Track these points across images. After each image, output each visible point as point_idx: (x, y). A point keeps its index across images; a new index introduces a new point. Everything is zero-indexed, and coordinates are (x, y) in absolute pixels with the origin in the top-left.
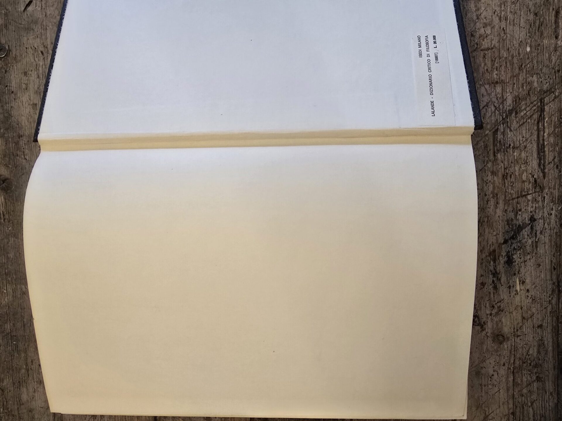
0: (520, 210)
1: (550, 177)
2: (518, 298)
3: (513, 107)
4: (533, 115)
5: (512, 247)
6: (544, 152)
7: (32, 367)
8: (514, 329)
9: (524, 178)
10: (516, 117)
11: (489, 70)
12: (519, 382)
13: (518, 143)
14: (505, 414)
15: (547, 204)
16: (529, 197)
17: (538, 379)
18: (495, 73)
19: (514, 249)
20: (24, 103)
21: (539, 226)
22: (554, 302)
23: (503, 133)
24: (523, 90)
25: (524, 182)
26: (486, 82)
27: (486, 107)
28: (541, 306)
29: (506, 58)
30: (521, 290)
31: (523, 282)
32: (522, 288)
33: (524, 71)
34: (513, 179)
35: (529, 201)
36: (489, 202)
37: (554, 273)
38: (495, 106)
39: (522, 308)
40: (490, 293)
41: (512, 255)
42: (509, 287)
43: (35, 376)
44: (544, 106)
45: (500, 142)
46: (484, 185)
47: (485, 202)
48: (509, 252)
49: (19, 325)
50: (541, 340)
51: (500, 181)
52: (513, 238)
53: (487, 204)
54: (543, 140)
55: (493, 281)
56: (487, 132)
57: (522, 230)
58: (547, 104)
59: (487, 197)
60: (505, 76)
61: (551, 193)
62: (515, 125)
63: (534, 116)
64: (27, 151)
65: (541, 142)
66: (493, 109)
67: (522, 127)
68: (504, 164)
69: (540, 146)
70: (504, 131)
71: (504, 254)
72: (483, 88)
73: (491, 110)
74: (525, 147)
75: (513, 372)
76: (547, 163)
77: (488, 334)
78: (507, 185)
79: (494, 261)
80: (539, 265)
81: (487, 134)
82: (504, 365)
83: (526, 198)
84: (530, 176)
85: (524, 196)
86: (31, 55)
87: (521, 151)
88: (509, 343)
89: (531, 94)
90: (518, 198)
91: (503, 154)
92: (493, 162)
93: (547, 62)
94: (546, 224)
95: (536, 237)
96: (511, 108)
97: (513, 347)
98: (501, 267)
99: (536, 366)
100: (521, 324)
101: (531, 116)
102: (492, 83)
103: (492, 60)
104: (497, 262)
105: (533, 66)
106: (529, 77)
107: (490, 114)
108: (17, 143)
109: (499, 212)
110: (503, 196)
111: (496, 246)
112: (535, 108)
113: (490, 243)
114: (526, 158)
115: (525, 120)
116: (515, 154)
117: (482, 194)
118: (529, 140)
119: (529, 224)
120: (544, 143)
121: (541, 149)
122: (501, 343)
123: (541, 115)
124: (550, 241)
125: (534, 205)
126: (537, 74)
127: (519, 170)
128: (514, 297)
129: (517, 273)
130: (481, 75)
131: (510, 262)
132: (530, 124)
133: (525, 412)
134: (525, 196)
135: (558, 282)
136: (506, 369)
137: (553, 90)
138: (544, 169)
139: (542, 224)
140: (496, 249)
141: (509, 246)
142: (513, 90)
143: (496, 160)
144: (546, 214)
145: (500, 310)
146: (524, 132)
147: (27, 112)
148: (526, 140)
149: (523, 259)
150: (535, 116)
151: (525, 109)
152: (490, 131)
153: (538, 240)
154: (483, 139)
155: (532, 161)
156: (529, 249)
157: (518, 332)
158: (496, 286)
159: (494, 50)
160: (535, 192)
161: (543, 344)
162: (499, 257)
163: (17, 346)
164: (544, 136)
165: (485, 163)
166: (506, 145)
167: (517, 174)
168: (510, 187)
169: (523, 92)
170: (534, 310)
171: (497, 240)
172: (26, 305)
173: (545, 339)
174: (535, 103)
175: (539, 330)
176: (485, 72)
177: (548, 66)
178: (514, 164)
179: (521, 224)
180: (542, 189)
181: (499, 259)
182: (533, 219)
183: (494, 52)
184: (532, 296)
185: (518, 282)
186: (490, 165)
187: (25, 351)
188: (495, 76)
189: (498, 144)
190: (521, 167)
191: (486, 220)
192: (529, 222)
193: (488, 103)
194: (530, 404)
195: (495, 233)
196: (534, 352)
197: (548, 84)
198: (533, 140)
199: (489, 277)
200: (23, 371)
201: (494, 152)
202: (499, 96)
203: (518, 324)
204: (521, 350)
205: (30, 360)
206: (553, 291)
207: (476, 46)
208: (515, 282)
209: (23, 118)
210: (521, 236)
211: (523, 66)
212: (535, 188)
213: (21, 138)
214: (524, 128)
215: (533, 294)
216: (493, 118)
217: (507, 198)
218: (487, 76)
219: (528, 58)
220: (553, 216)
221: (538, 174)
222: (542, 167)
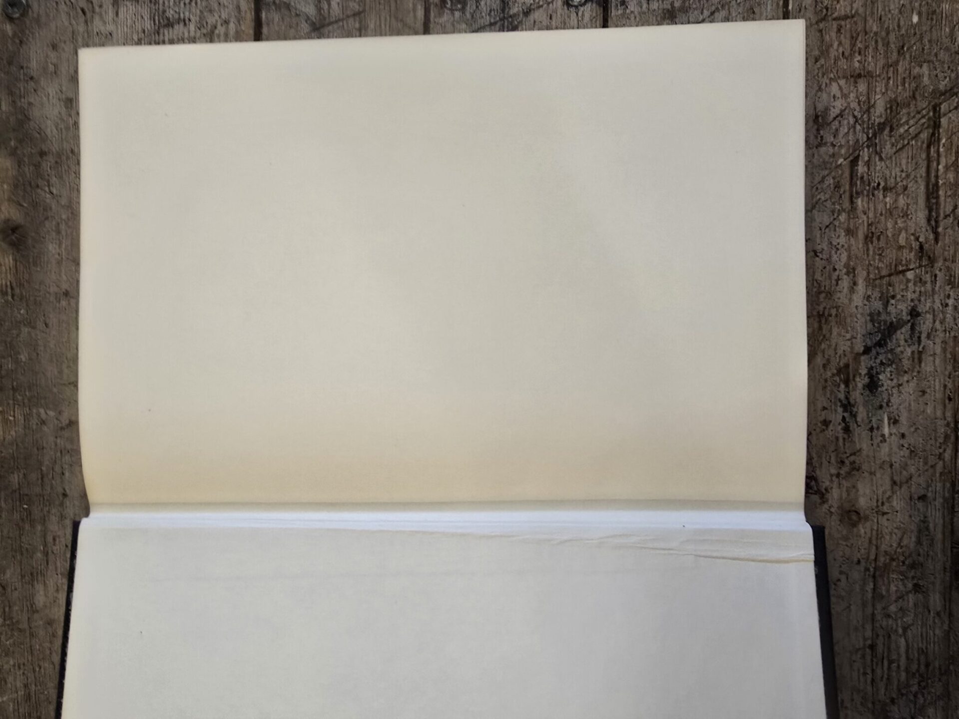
0: (893, 297)
1: (947, 241)
2: (885, 449)
3: (886, 119)
4: (919, 133)
5: (878, 361)
6: (938, 197)
7: (55, 548)
8: (877, 501)
9: (902, 241)
10: (891, 137)
11: (846, 54)
12: (884, 593)
13: (893, 180)
14: (857, 647)
15: (940, 287)
16: (910, 275)
17: (917, 588)
18: (856, 60)
19: (882, 363)
20: (51, 97)
21: (925, 324)
22: (947, 455)
23: (868, 164)
24: (904, 89)
25: (900, 248)
26: (840, 74)
27: (839, 118)
28: (926, 463)
29: (876, 34)
30: (891, 434)
31: (894, 421)
32: (894, 431)
33: (908, 56)
34: (882, 244)
35: (908, 281)
36: (840, 282)
37: (950, 406)
38: (855, 117)
39: (891, 466)
40: (837, 438)
41: (878, 373)
42: (871, 429)
43: (58, 564)
44: (940, 117)
45: (862, 178)
46: (833, 252)
47: (834, 282)
48: (872, 368)
49: (33, 476)
50: (924, 522)
51: (861, 246)
52: (880, 344)
53: (837, 284)
54: (937, 177)
55: (844, 418)
56: (841, 161)
57: (895, 331)
58: (945, 115)
59: (837, 273)
60: (874, 64)
61: (948, 268)
62: (888, 149)
63: (922, 135)
64: (54, 180)
65: (933, 180)
66: (852, 121)
67: (901, 153)
68: (868, 217)
69: (931, 187)
70: (869, 161)
71: (864, 371)
72: (834, 85)
73: (849, 123)
74: (905, 188)
75: (874, 577)
76: (942, 215)
77: (833, 510)
78: (871, 253)
79: (847, 383)
80: (924, 392)
81: (841, 164)
82: (859, 562)
83: (904, 275)
84: (912, 238)
85: (901, 272)
86: (64, 17)
87: (898, 195)
88: (868, 524)
89: (918, 96)
90: (890, 275)
91: (866, 199)
92: (849, 212)
93: (946, 41)
94: (937, 322)
95: (919, 344)
96: (882, 120)
97: (874, 533)
98: (857, 395)
99: (913, 566)
100: (889, 493)
101: (916, 135)
102: (852, 76)
103: (852, 37)
104: (851, 386)
105: (923, 49)
106: (914, 68)
107: (846, 130)
108: (37, 166)
109: (858, 299)
110: (865, 273)
111: (849, 358)
112: (924, 120)
113: (840, 352)
114: (905, 208)
115: (906, 142)
116: (888, 199)
117: (828, 267)
118: (912, 177)
119: (909, 321)
120: (937, 182)
121: (933, 193)
122: (854, 525)
123: (933, 134)
124: (944, 350)
125: (917, 289)
126: (929, 62)
127: (894, 227)
128: (878, 446)
129: (885, 405)
130: (832, 61)
131: (873, 385)
132: (915, 148)
133: (893, 646)
134: (903, 272)
135: (956, 422)
136: (862, 569)
137: (956, 90)
138: (937, 226)
139: (931, 321)
140: (851, 363)
141: (873, 357)
142: (887, 90)
143: (853, 209)
144: (938, 305)
145: (854, 469)
146: (904, 162)
147: (56, 112)
148: (908, 176)
149: (895, 381)
150: (924, 136)
151: (907, 122)
152: (845, 160)
153: (923, 348)
154: (833, 174)
155: (916, 211)
156: (906, 363)
157: (885, 507)
158: (849, 427)
159: (855, 19)
160: (920, 266)
161: (927, 528)
162: (854, 376)
163: (29, 513)
164: (938, 170)
165: (836, 215)
166: (872, 184)
167: (890, 235)
168: (877, 257)
169: (903, 94)
170: (912, 470)
171: (852, 348)
172: (47, 443)
173: (930, 519)
175: (920, 505)
176: (839, 57)
177: (947, 49)
178: (886, 218)
179: (894, 320)
180: (932, 261)
181: (854, 380)
182: (914, 313)
183: (856, 23)
184: (910, 445)
185: (886, 421)
186: (843, 217)
187: (44, 520)
188: (857, 65)
189: (858, 182)
190: (896, 223)
191: (834, 312)
192: (909, 318)
193: (842, 111)
194: (900, 631)
195: (848, 336)
196: (910, 541)
197: (948, 79)
198: (918, 176)
199: (836, 411)
200: (39, 555)
201: (851, 197)
202: (863, 99)
203: (884, 493)
204: (888, 537)
205: (51, 537)
206: (947, 437)
207: (825, 10)
208: (882, 420)
209: (49, 122)
210: (894, 341)
211: (905, 49)
212: (921, 259)
213: (45, 158)
214: (904, 155)
215: (912, 441)
216: (851, 137)
217: (872, 276)
218: (843, 64)
219: (915, 34)
220: (950, 309)
221: (926, 236)
222: (933, 223)
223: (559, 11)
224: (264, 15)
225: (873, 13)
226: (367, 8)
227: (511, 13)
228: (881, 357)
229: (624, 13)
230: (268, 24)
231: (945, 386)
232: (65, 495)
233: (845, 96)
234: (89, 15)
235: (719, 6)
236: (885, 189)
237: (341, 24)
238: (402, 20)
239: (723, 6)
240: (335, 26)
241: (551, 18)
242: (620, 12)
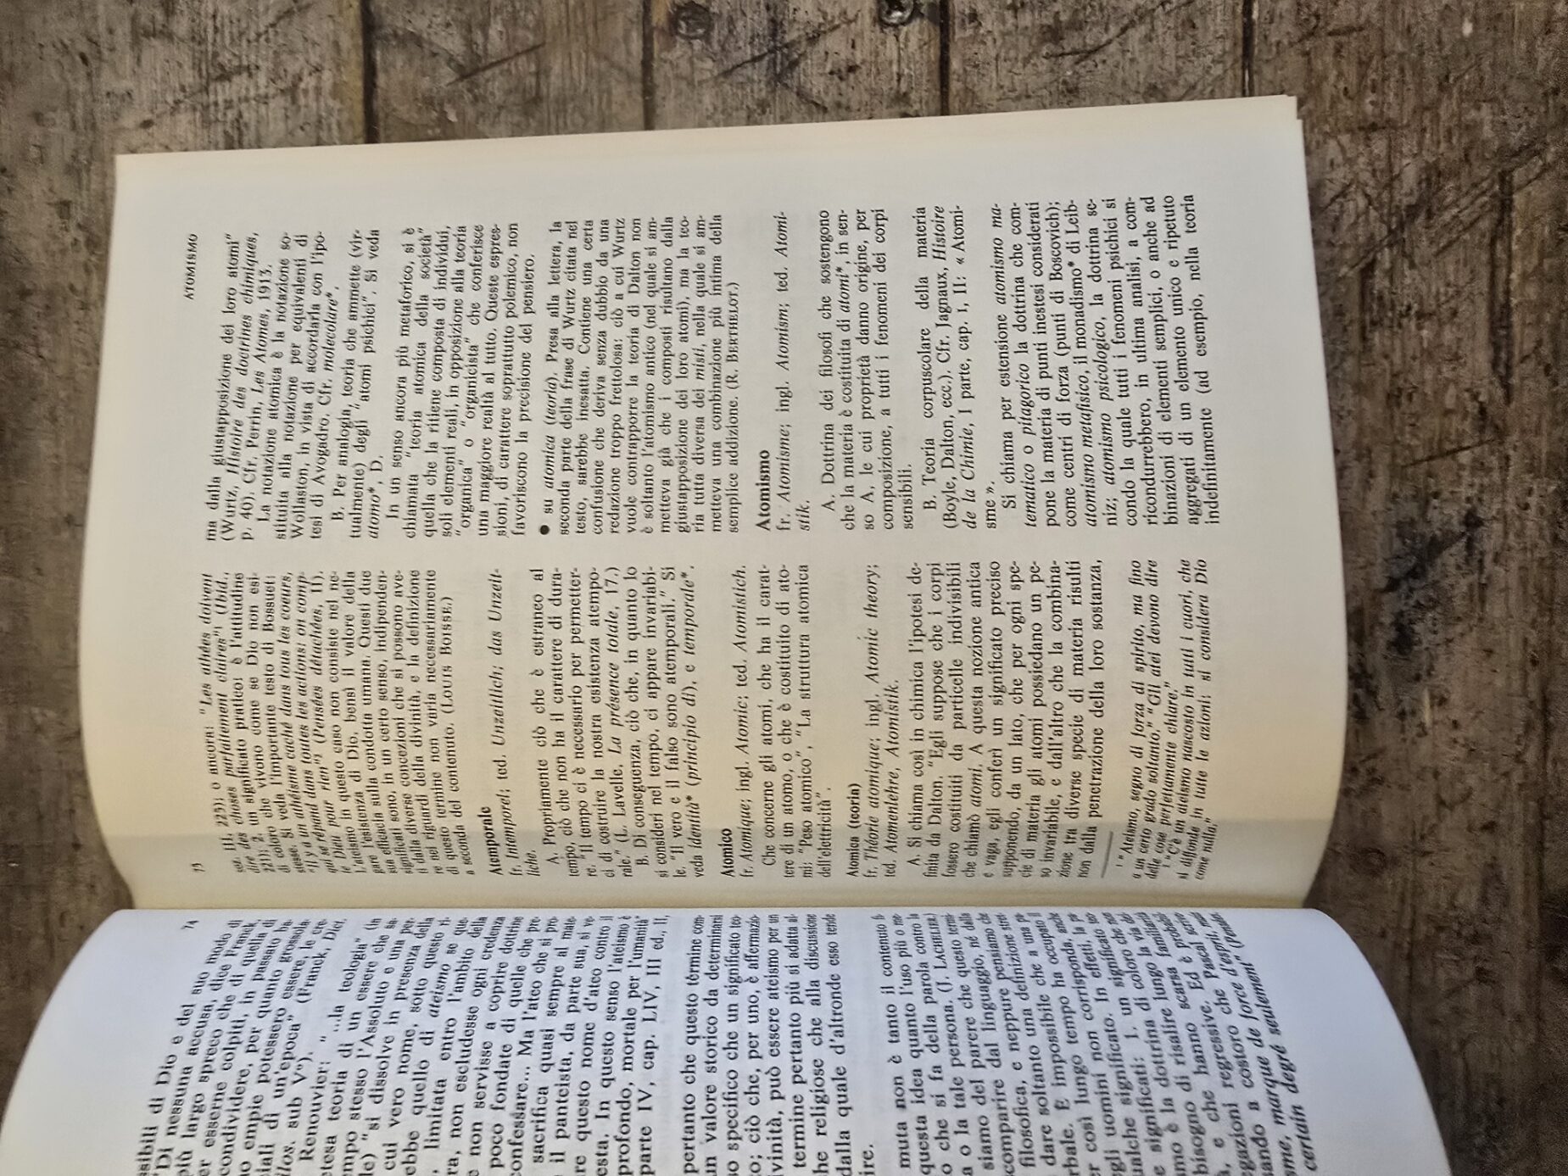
0: (1436, 495)
1: (1526, 400)
2: (1425, 746)
3: (1420, 199)
4: (1476, 220)
5: (1412, 602)
6: (1509, 327)
8: (1414, 833)
9: (1449, 401)
10: (1428, 227)
11: (1351, 93)
12: (1427, 983)
13: (1433, 302)
15: (1515, 477)
16: (1465, 457)
17: (1481, 975)
18: (1367, 100)
19: (1418, 605)
20: (35, 201)
21: (1491, 539)
22: (1531, 756)
23: (1390, 274)
24: (1451, 148)
25: (1447, 413)
26: (1340, 124)
27: (1342, 199)
28: (1494, 769)
29: (1401, 55)
30: (1435, 723)
31: (1441, 701)
32: (1439, 716)
33: (1455, 90)
34: (1416, 407)
35: (1461, 467)
37: (1533, 675)
38: (1367, 196)
39: (1436, 774)
41: (1411, 622)
42: (1402, 715)
44: (1511, 194)
45: (1381, 298)
48: (1401, 614)
49: (25, 816)
50: (1492, 866)
51: (1380, 410)
52: (1413, 574)
54: (1507, 292)
55: (1355, 698)
56: (1344, 270)
57: (1440, 552)
58: (1520, 188)
60: (1399, 106)
61: (1529, 446)
62: (1424, 249)
63: (1481, 224)
64: (45, 336)
65: (1501, 298)
66: (1362, 203)
67: (1445, 254)
68: (1392, 364)
69: (1497, 309)
70: (1392, 268)
71: (1387, 620)
72: (1332, 143)
73: (1357, 207)
74: (1455, 313)
75: (1409, 957)
76: (1517, 358)
77: (1339, 849)
78: (1397, 422)
79: (1359, 639)
80: (1490, 652)
81: (1344, 277)
82: (1383, 935)
83: (1454, 458)
84: (1467, 395)
85: (1448, 453)
86: (54, 72)
87: (1441, 324)
88: (1399, 872)
89: (1473, 159)
90: (1430, 458)
91: (1387, 333)
92: (1360, 358)
93: (1521, 67)
94: (1511, 537)
95: (1481, 573)
96: (1413, 200)
97: (1409, 885)
98: (1378, 658)
99: (1475, 939)
100: (1433, 820)
101: (1472, 224)
102: (1361, 128)
103: (1361, 63)
104: (1366, 644)
105: (1482, 79)
106: (1468, 110)
107: (1352, 219)
108: (16, 313)
109: (1376, 500)
110: (1387, 457)
111: (1363, 598)
112: (1485, 199)
114: (1455, 345)
115: (1454, 236)
116: (1425, 333)
118: (1464, 295)
119: (1463, 534)
120: (1508, 301)
121: (1501, 319)
122: (1375, 873)
123: (1500, 221)
124: (1523, 582)
125: (1477, 481)
127: (1436, 379)
128: (1414, 743)
129: (1424, 674)
130: (1328, 105)
131: (1403, 642)
132: (1469, 246)
134: (1454, 452)
135: (1545, 701)
136: (1390, 945)
137: (1538, 146)
138: (1509, 374)
139: (1501, 533)
140: (1365, 606)
141: (1403, 596)
142: (1421, 149)
143: (1367, 349)
144: (1511, 507)
145: (1374, 781)
146: (1451, 268)
147: (44, 224)
148: (1458, 293)
149: (1441, 634)
150: (1485, 224)
151: (1455, 203)
152: (1352, 267)
153: (1488, 578)
154: (1332, 292)
155: (1472, 350)
156: (1459, 605)
157: (1426, 843)
158: (1364, 711)
159: (1365, 32)
160: (1481, 443)
161: (1498, 877)
162: (1372, 627)
163: (20, 873)
164: (1508, 281)
165: (1337, 360)
166: (1398, 308)
167: (1428, 390)
168: (1408, 429)
169: (1449, 155)
170: (1472, 780)
171: (1367, 581)
173: (1503, 862)
174: (1485, 185)
175: (1485, 837)
176: (1338, 97)
177: (1522, 78)
178: (1422, 364)
179: (1438, 533)
180: (1501, 433)
181: (1371, 634)
182: (1472, 521)
183: (1366, 39)
184: (1467, 739)
185: (1426, 701)
186: (1349, 364)
187: (43, 888)
188: (1369, 108)
189: (1375, 307)
190: (1439, 372)
192: (1463, 529)
193: (1345, 187)
194: (1455, 1047)
195: (1361, 561)
196: (1469, 898)
197: (1524, 128)
198: (1476, 292)
200: (38, 943)
201: (1363, 328)
202: (1381, 165)
203: (1425, 818)
204: (1432, 893)
206: (1529, 726)
207: (1313, 19)
208: (1419, 701)
209: (34, 243)
210: (1439, 569)
211: (1451, 80)
212: (1482, 429)
213: (28, 299)
214: (1450, 258)
215: (1471, 733)
216: (1360, 231)
217: (1399, 461)
218: (1346, 108)
219: (1467, 54)
220: (1532, 512)
221: (1490, 391)
222: (1502, 370)
223: (867, 34)
224: (378, 56)
225: (1394, 21)
226: (549, 40)
227: (788, 39)
228: (1416, 596)
229: (976, 34)
230: (386, 71)
231: (1526, 641)
232: (77, 846)
233: (1350, 162)
234: (94, 64)
235: (1136, 18)
236: (1420, 315)
237: (505, 66)
238: (606, 58)
239: (1141, 18)
240: (497, 70)
241: (853, 46)
242: (969, 32)
